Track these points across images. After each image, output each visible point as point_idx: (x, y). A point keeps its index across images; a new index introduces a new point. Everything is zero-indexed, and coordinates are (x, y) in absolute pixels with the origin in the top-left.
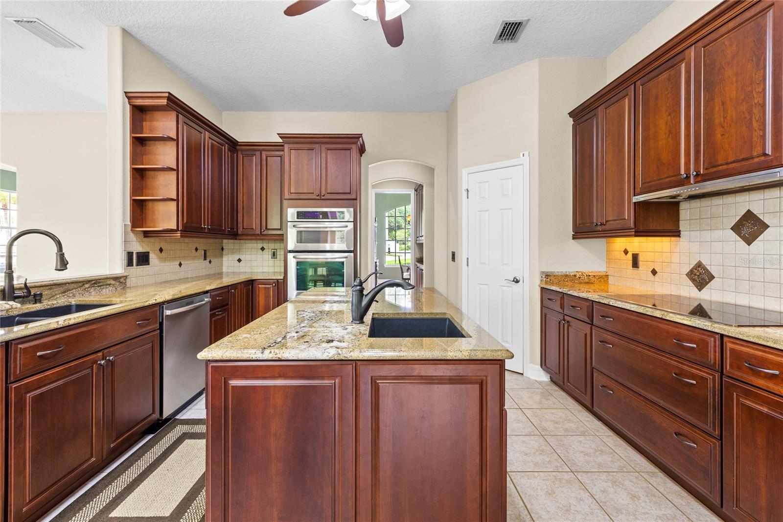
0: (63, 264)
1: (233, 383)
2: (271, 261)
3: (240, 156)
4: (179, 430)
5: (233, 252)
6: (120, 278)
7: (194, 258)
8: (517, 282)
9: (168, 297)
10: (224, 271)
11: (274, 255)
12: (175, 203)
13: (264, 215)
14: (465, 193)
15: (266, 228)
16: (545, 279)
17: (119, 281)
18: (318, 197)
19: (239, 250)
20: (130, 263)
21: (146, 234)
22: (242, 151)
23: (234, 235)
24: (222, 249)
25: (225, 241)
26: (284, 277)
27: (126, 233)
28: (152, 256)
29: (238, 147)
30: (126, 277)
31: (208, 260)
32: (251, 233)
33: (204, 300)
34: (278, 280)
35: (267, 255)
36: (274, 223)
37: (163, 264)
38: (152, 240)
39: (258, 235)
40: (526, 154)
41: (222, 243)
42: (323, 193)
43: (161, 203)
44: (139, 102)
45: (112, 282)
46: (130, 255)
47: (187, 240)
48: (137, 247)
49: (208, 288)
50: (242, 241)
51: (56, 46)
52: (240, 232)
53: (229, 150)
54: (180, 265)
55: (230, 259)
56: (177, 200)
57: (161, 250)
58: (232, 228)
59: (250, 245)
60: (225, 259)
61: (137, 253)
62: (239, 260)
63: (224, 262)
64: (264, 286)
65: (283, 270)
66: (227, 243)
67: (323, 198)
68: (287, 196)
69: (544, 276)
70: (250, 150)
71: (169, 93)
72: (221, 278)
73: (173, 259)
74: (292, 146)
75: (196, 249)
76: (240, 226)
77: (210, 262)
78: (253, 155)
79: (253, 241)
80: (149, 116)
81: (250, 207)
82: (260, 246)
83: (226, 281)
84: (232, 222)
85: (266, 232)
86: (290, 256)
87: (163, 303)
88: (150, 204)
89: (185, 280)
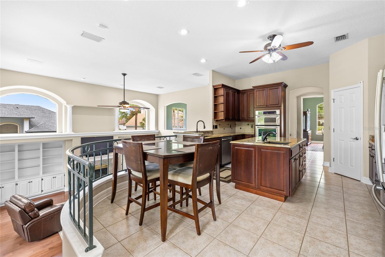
0: (205, 127)
1: (236, 147)
2: (251, 129)
3: (241, 95)
4: (225, 168)
5: (239, 125)
6: (212, 131)
7: (228, 127)
8: (357, 139)
9: (223, 136)
10: (236, 131)
11: (252, 127)
12: (223, 112)
13: (248, 113)
14: (332, 101)
15: (249, 118)
16: (372, 139)
17: (212, 132)
18: (266, 107)
19: (240, 125)
20: (214, 128)
21: (217, 121)
22: (241, 93)
23: (239, 120)
24: (235, 125)
25: (236, 122)
26: (254, 134)
27: (213, 120)
28: (218, 126)
29: (240, 92)
30: (213, 131)
31: (231, 128)
32: (244, 119)
33: (230, 138)
34: (252, 135)
35: (250, 127)
36: (252, 116)
37: (220, 128)
38: (218, 122)
39: (246, 120)
40: (362, 82)
41: (235, 123)
42: (268, 104)
43: (220, 112)
44: (215, 87)
45: (210, 132)
46: (214, 126)
47: (226, 122)
48: (215, 124)
49: (231, 135)
50: (242, 122)
51: (198, 76)
52: (241, 119)
53: (237, 94)
54: (224, 129)
55: (238, 128)
56: (224, 111)
57: (220, 125)
58: (238, 118)
59: (244, 123)
60: (236, 128)
61: (215, 125)
62: (241, 128)
63: (236, 129)
64: (248, 136)
65: (254, 132)
66: (237, 123)
67: (268, 107)
68: (255, 107)
69: (371, 137)
70: (243, 92)
71: (222, 84)
72: (235, 133)
73: (222, 127)
74: (257, 90)
75: (228, 125)
76: (241, 117)
77: (232, 128)
78: (245, 94)
79: (245, 122)
80: (217, 90)
81: (244, 111)
82: (247, 123)
83: (236, 134)
84: (238, 116)
85: (249, 119)
86: (256, 127)
87: (222, 137)
88: (218, 113)
89: (226, 133)
